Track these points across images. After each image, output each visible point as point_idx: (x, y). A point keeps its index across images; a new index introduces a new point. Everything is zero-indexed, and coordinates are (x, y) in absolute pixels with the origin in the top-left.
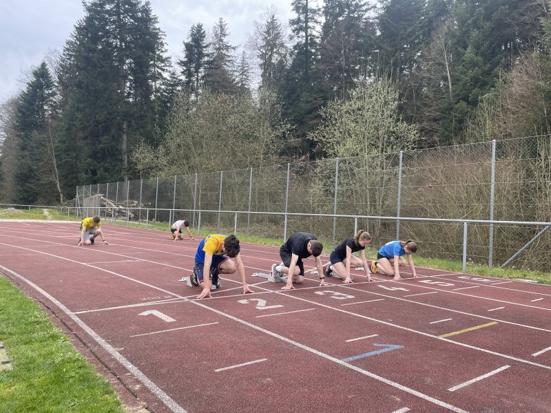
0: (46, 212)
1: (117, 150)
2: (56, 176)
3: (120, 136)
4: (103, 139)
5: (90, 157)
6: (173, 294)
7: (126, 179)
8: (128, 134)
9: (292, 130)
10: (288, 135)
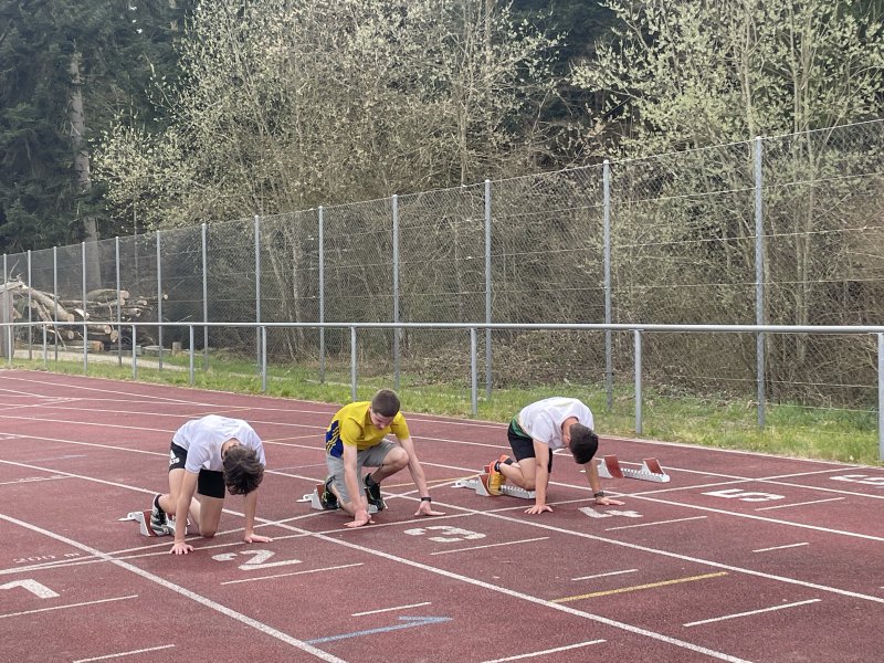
1: (57, 140)
3: (62, 100)
6: (87, 549)
7: (91, 227)
8: (86, 91)
9: (549, 52)
10: (537, 67)
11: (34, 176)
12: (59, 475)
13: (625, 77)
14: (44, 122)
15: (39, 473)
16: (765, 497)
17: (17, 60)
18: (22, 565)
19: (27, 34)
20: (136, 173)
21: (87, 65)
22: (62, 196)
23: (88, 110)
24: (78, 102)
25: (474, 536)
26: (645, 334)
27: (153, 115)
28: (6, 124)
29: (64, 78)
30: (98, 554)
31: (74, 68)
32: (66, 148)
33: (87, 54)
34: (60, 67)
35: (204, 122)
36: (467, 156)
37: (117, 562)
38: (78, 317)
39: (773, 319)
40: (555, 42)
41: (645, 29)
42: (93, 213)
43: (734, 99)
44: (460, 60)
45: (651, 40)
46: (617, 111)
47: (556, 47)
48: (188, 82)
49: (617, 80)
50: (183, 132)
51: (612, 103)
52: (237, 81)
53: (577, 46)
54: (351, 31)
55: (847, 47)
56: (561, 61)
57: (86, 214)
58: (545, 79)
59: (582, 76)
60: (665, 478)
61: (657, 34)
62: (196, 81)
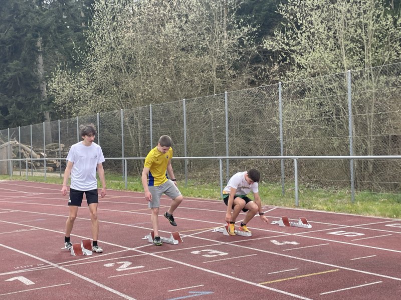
1: (31, 77)
3: (34, 59)
4: (12, 64)
6: (47, 262)
7: (47, 115)
8: (44, 55)
9: (253, 34)
10: (248, 40)
11: (22, 93)
12: (34, 228)
13: (287, 44)
14: (26, 69)
15: (25, 228)
16: (355, 234)
17: (13, 41)
18: (18, 270)
19: (17, 29)
20: (67, 91)
21: (45, 43)
22: (34, 102)
23: (45, 63)
24: (40, 59)
25: (223, 254)
26: (299, 160)
27: (74, 64)
28: (9, 70)
29: (35, 49)
30: (52, 264)
31: (39, 44)
32: (36, 80)
33: (45, 38)
34: (32, 44)
35: (97, 67)
36: (217, 81)
37: (61, 268)
38: (42, 156)
39: (357, 153)
40: (255, 29)
41: (296, 22)
42: (48, 109)
43: (338, 53)
44: (213, 38)
45: (299, 27)
46: (284, 59)
47: (256, 31)
48: (90, 50)
49: (284, 46)
50: (88, 72)
51: (282, 56)
52: (112, 49)
53: (265, 31)
54: (163, 25)
55: (388, 29)
56: (259, 37)
57: (45, 110)
58: (251, 45)
59: (268, 44)
60: (310, 226)
61: (302, 24)
62: (93, 49)
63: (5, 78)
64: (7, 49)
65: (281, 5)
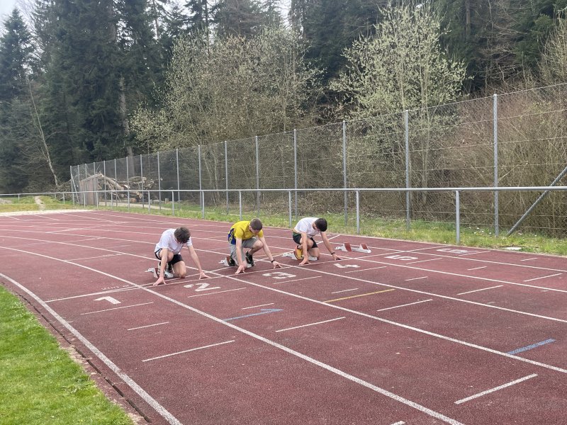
0: (38, 200)
1: (115, 114)
2: (46, 154)
3: (117, 98)
4: (97, 103)
5: (84, 126)
6: (132, 284)
7: (130, 151)
8: (126, 94)
9: (320, 76)
10: (315, 82)
11: (105, 130)
12: (119, 253)
13: (351, 86)
14: (109, 107)
15: (111, 253)
16: (410, 258)
17: (97, 81)
18: (105, 290)
19: (101, 70)
20: (148, 128)
21: (127, 83)
22: (117, 138)
23: (127, 102)
24: (123, 98)
25: (291, 276)
26: (361, 193)
27: (155, 103)
28: (93, 108)
29: (117, 88)
30: (136, 285)
31: (121, 84)
32: (118, 118)
33: (127, 78)
34: (115, 83)
35: (176, 106)
36: (286, 119)
37: (145, 289)
38: (125, 188)
39: (413, 186)
40: (322, 71)
41: (360, 66)
42: (131, 145)
43: (397, 94)
44: (283, 79)
45: (362, 70)
46: (348, 100)
47: (323, 74)
48: (169, 89)
49: (348, 87)
50: (167, 110)
51: (346, 97)
52: (190, 89)
53: (331, 73)
54: (237, 67)
55: (443, 72)
56: (325, 79)
57: (128, 145)
58: (318, 87)
59: (334, 85)
60: (369, 251)
61: (365, 67)
62: (172, 89)
63: (90, 116)
64: (91, 88)
65: (346, 49)
